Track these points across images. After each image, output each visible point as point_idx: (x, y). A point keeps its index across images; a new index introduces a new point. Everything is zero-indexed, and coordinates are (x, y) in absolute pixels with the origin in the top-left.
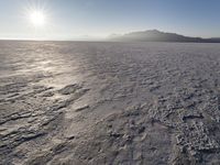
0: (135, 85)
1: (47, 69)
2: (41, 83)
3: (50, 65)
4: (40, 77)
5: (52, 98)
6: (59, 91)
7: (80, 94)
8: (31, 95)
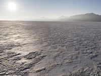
0: (79, 53)
1: (17, 40)
2: (13, 50)
3: (19, 37)
4: (12, 46)
5: (20, 62)
6: (25, 57)
7: (40, 60)
8: (6, 59)
